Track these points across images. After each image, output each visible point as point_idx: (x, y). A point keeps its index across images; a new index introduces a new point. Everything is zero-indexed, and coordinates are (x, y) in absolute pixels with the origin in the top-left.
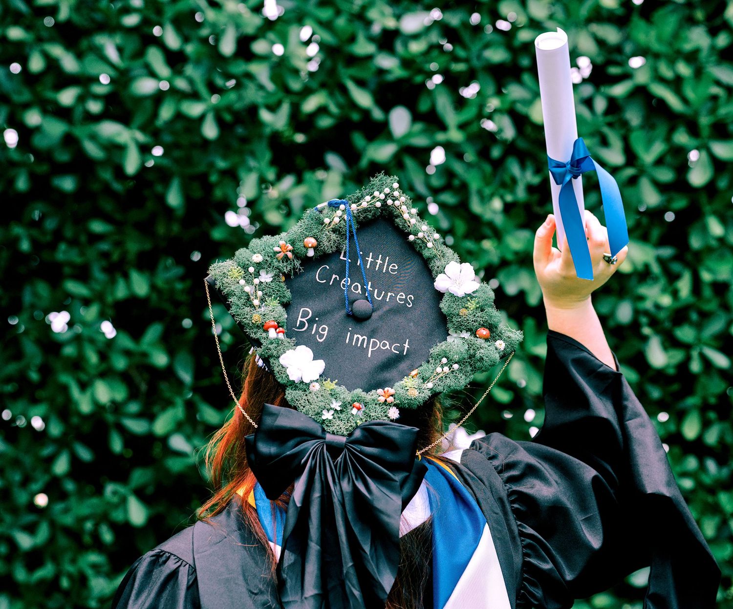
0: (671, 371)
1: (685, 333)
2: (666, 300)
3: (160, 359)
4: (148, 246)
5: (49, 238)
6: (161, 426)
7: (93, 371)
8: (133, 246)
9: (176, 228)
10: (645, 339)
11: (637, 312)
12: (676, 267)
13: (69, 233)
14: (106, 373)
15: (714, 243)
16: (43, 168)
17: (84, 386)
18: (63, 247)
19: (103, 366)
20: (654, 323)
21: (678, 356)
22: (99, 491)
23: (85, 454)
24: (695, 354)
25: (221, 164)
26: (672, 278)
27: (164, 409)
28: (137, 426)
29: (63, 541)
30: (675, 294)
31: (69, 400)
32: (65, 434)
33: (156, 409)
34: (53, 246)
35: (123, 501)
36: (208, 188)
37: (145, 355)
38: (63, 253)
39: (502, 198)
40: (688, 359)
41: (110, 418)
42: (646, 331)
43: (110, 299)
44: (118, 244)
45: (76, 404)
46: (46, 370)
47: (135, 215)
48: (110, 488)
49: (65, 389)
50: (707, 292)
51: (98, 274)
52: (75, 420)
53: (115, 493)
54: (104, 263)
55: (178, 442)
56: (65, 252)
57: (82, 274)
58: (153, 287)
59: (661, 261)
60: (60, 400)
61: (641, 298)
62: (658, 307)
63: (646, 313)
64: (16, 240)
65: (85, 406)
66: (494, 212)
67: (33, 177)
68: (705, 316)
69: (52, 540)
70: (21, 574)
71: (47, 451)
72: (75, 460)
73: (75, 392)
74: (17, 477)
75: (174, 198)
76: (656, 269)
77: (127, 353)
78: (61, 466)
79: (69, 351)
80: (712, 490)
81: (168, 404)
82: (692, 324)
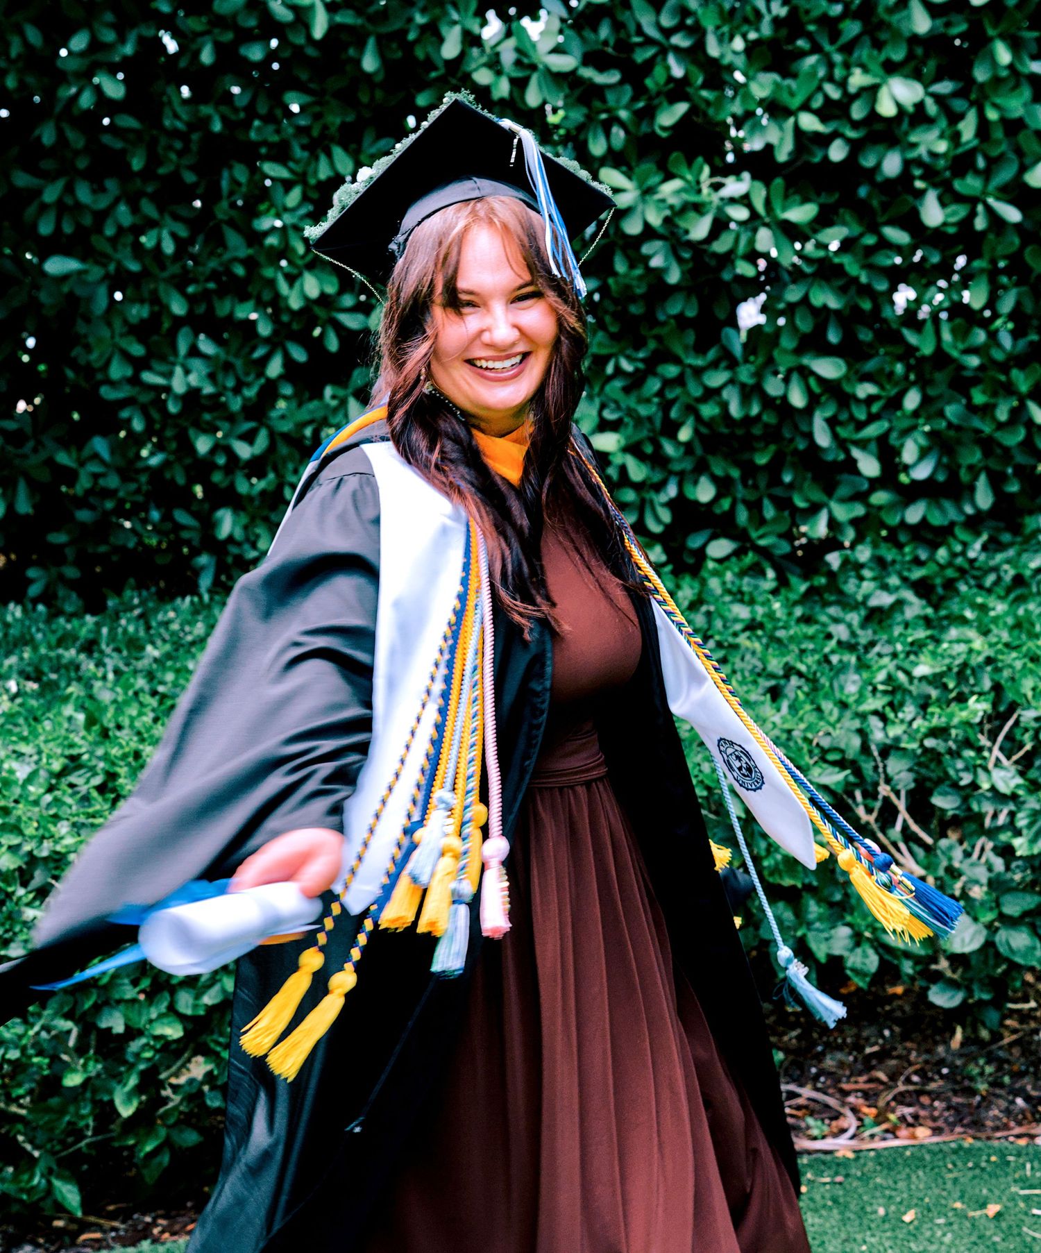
0: (951, 230)
1: (970, 184)
2: (942, 147)
4: (350, 118)
5: (242, 115)
7: (301, 262)
8: (335, 120)
9: (379, 95)
10: (921, 194)
11: (907, 164)
12: (958, 105)
13: (262, 108)
14: (313, 266)
15: (1004, 73)
16: (228, 37)
17: (291, 279)
18: (257, 124)
20: (930, 174)
21: (961, 212)
22: (319, 395)
23: (299, 355)
24: (980, 208)
25: (420, 19)
26: (955, 118)
28: (352, 322)
29: (284, 450)
30: (955, 138)
31: (278, 295)
32: (275, 333)
34: (247, 125)
36: (409, 47)
38: (257, 131)
39: (744, 36)
40: (973, 214)
41: (320, 312)
42: (919, 184)
43: (312, 181)
45: (286, 299)
46: (251, 264)
47: (334, 83)
48: (328, 391)
49: (272, 283)
50: (998, 134)
51: (298, 153)
52: (286, 318)
53: (334, 397)
54: (304, 140)
56: (259, 130)
57: (281, 154)
59: (939, 99)
61: (914, 146)
62: (933, 155)
63: (918, 162)
64: (207, 120)
65: (295, 303)
66: (735, 53)
67: (219, 48)
68: (994, 163)
69: (272, 448)
70: (242, 487)
71: (259, 353)
72: (288, 362)
73: (283, 287)
74: (230, 383)
75: (370, 63)
76: (932, 108)
78: (275, 368)
79: (271, 242)
80: (1005, 367)
82: (977, 172)
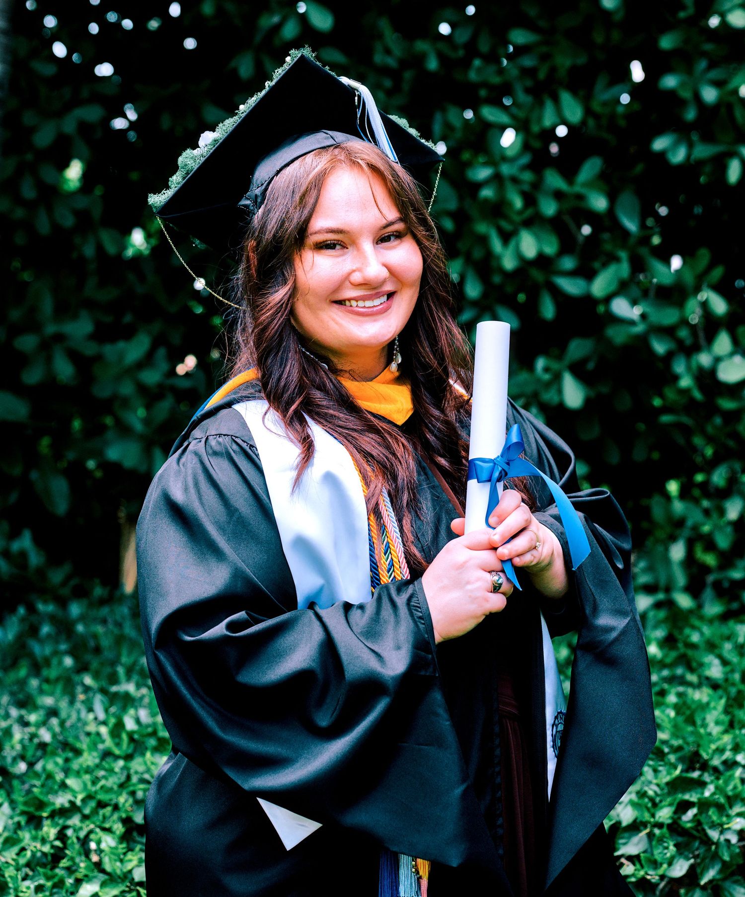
3: (599, 203)
4: (582, 60)
5: (461, 53)
6: (599, 286)
7: (517, 218)
8: (564, 61)
9: (616, 35)
13: (484, 46)
14: (533, 221)
17: (507, 237)
18: (477, 62)
19: (529, 212)
27: (605, 265)
28: (571, 287)
31: (489, 255)
32: (485, 295)
33: (597, 265)
34: (466, 63)
35: (557, 378)
37: (580, 197)
38: (477, 71)
41: (537, 275)
43: (535, 129)
44: (545, 58)
45: (498, 258)
46: (461, 217)
47: (566, 21)
48: (541, 363)
49: (484, 240)
51: (522, 96)
52: (497, 279)
53: (546, 370)
54: (529, 83)
55: (621, 307)
56: (479, 70)
58: (588, 112)
60: (478, 254)
64: (421, 59)
65: (509, 263)
71: (465, 317)
73: (497, 245)
77: (558, 195)
79: (487, 193)
81: (613, 258)
